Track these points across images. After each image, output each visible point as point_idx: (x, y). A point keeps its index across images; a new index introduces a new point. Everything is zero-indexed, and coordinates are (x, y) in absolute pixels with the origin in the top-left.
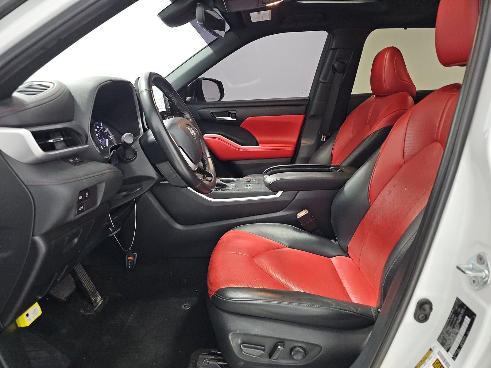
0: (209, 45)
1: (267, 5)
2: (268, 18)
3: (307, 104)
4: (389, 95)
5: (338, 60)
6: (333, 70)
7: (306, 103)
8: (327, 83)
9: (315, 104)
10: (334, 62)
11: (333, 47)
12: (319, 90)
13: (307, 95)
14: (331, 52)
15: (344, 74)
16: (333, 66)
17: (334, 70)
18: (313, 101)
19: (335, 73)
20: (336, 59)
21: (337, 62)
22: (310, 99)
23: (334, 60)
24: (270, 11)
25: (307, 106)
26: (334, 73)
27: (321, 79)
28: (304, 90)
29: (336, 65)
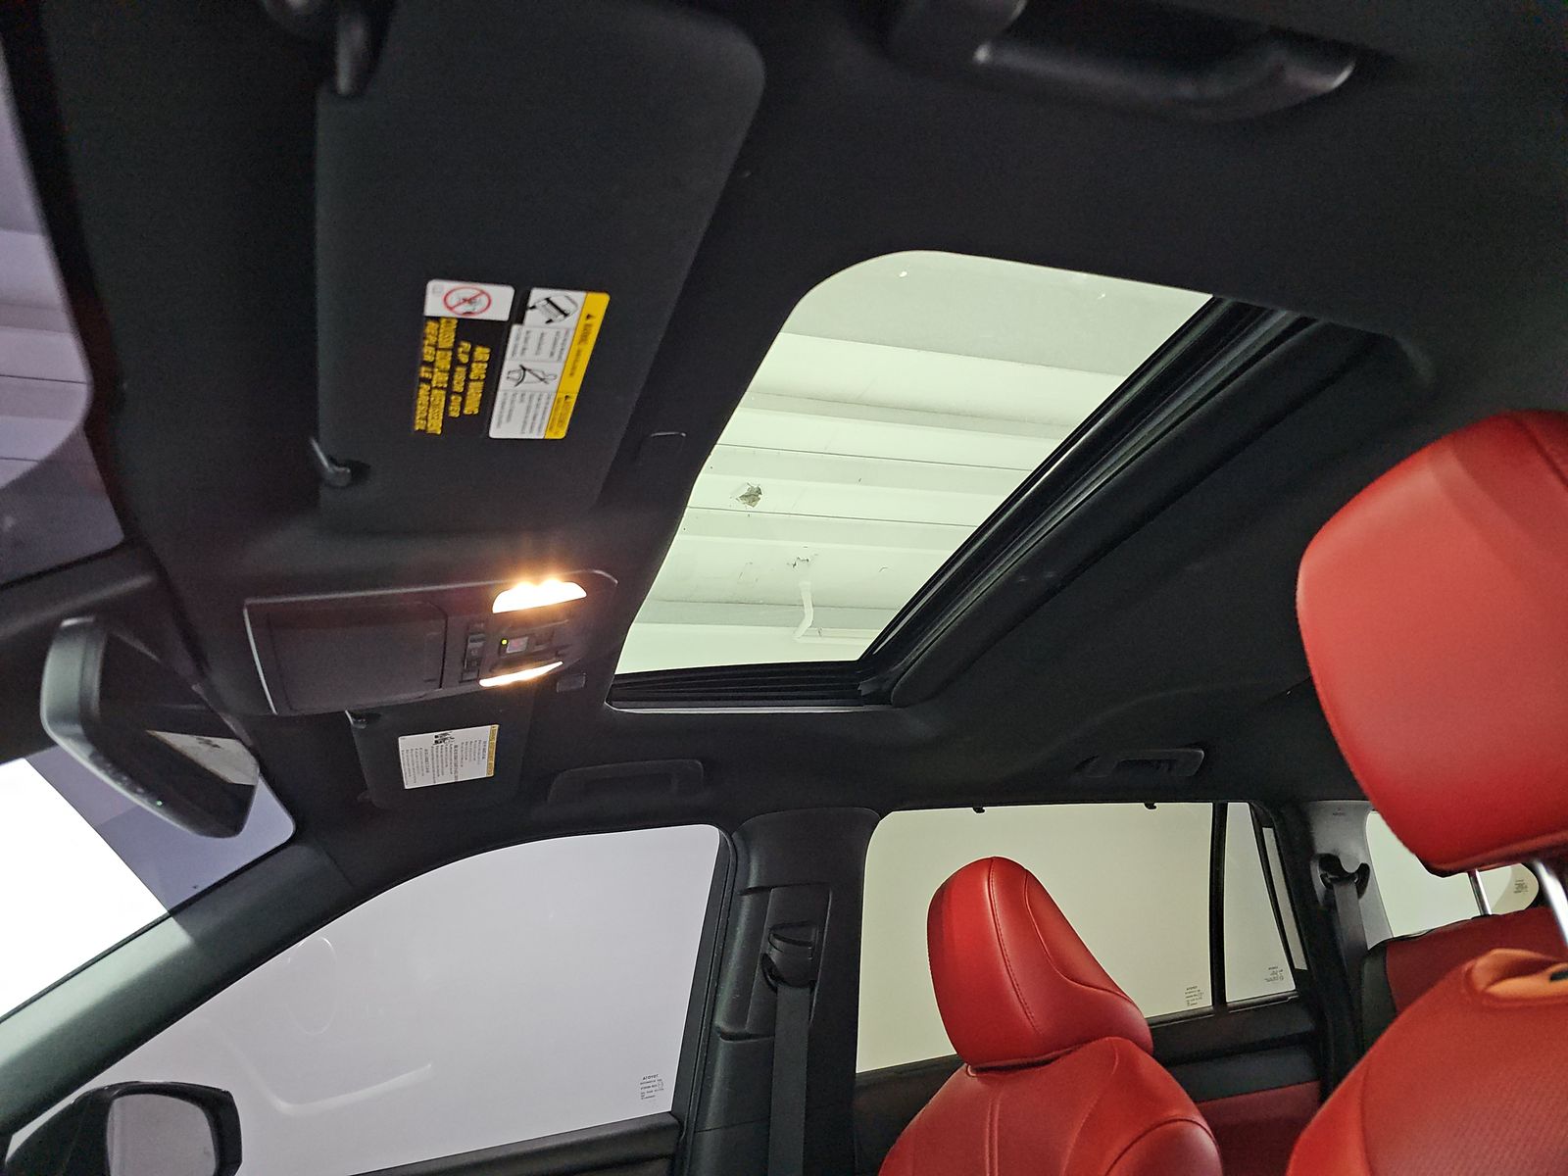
0: (173, 913)
1: (486, 683)
2: (480, 768)
3: (671, 1151)
4: (1056, 1058)
5: (778, 932)
6: (765, 976)
7: (666, 1145)
8: (749, 1036)
9: (708, 1145)
10: (764, 944)
11: (752, 884)
12: (719, 1074)
13: (662, 1102)
14: (747, 900)
15: (813, 990)
16: (766, 957)
17: (774, 977)
18: (698, 1128)
19: (779, 989)
20: (773, 929)
21: (778, 942)
22: (681, 1123)
23: (765, 933)
24: (493, 732)
25: (672, 1158)
26: (775, 990)
27: (720, 1022)
28: (649, 1084)
29: (775, 956)
